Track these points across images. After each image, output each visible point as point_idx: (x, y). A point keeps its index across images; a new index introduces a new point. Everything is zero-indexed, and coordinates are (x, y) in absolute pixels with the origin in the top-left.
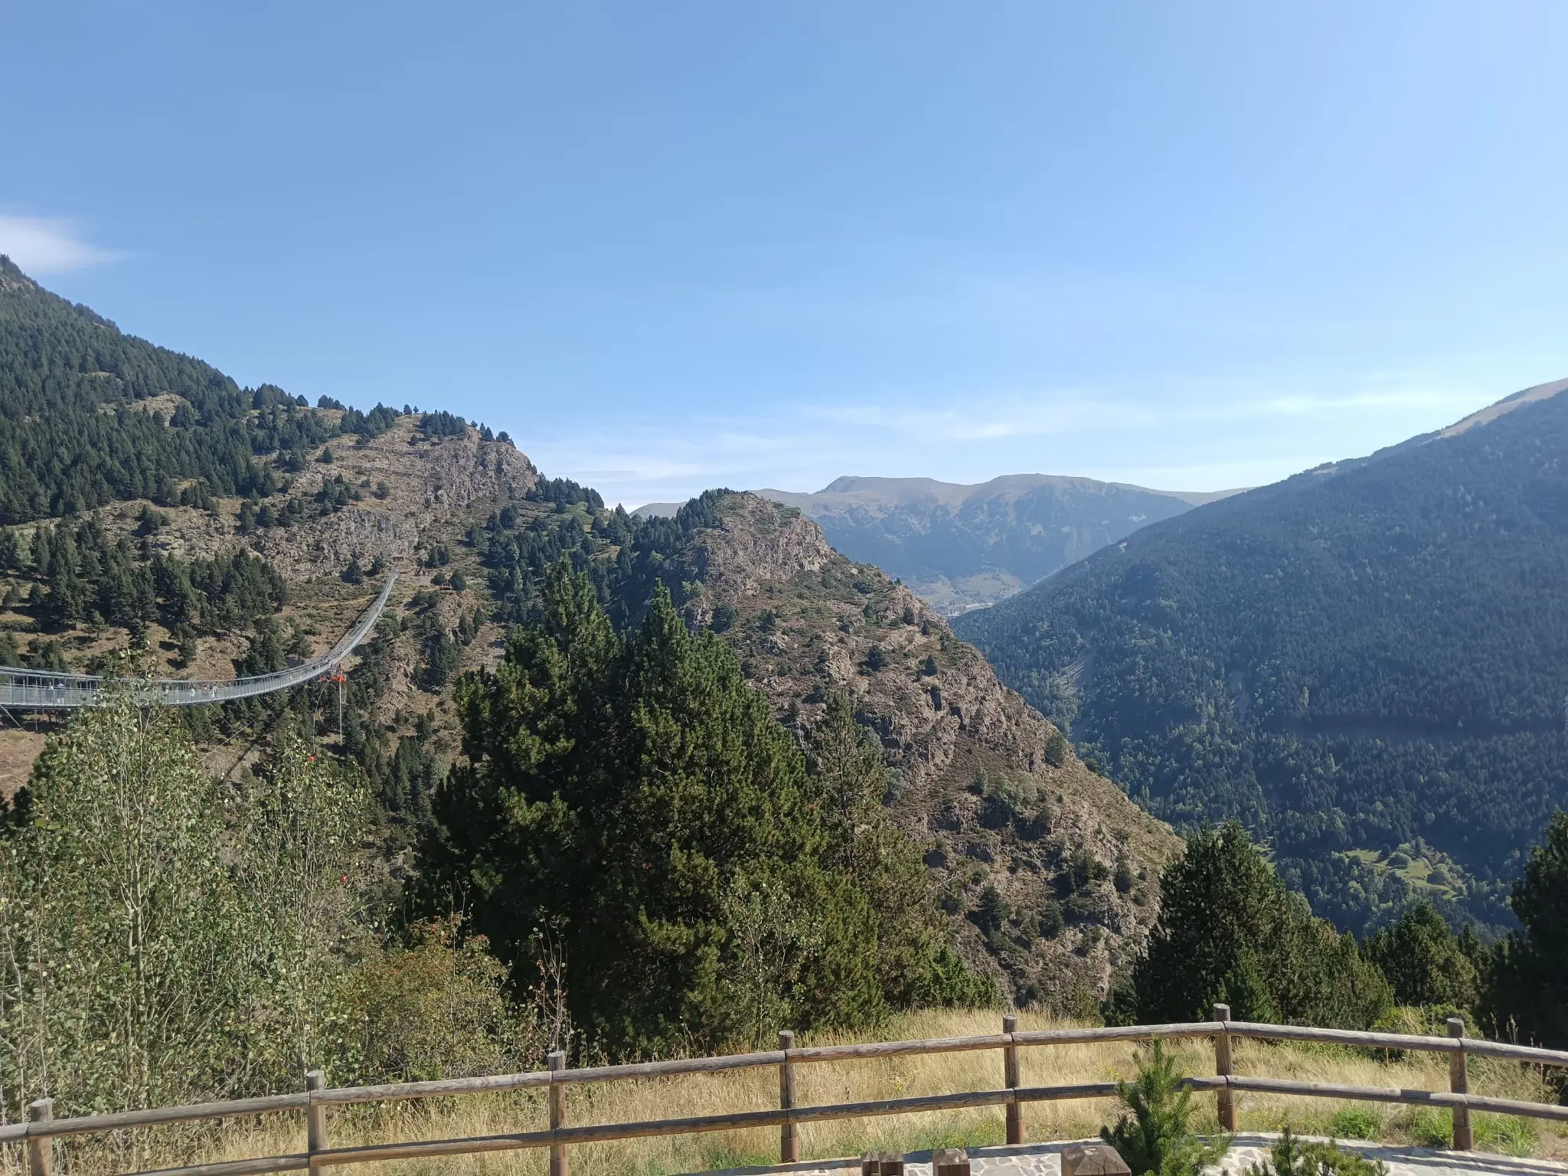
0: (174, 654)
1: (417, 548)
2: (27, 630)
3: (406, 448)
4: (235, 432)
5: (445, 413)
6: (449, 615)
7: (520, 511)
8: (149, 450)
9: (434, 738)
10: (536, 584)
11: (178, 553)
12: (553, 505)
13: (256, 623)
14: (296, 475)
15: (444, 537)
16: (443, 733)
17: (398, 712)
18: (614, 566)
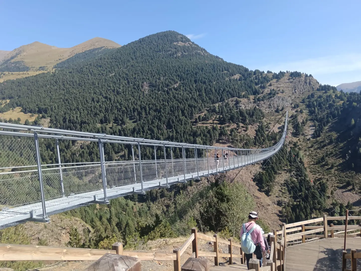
0: (244, 129)
1: (291, 104)
2: (219, 124)
3: (288, 81)
4: (251, 81)
5: (296, 72)
6: (300, 120)
7: (316, 94)
8: (236, 87)
9: (298, 147)
10: (321, 111)
11: (243, 108)
12: (324, 91)
13: (259, 122)
14: (264, 89)
15: (297, 101)
16: (300, 146)
17: (290, 142)
18: (342, 106)
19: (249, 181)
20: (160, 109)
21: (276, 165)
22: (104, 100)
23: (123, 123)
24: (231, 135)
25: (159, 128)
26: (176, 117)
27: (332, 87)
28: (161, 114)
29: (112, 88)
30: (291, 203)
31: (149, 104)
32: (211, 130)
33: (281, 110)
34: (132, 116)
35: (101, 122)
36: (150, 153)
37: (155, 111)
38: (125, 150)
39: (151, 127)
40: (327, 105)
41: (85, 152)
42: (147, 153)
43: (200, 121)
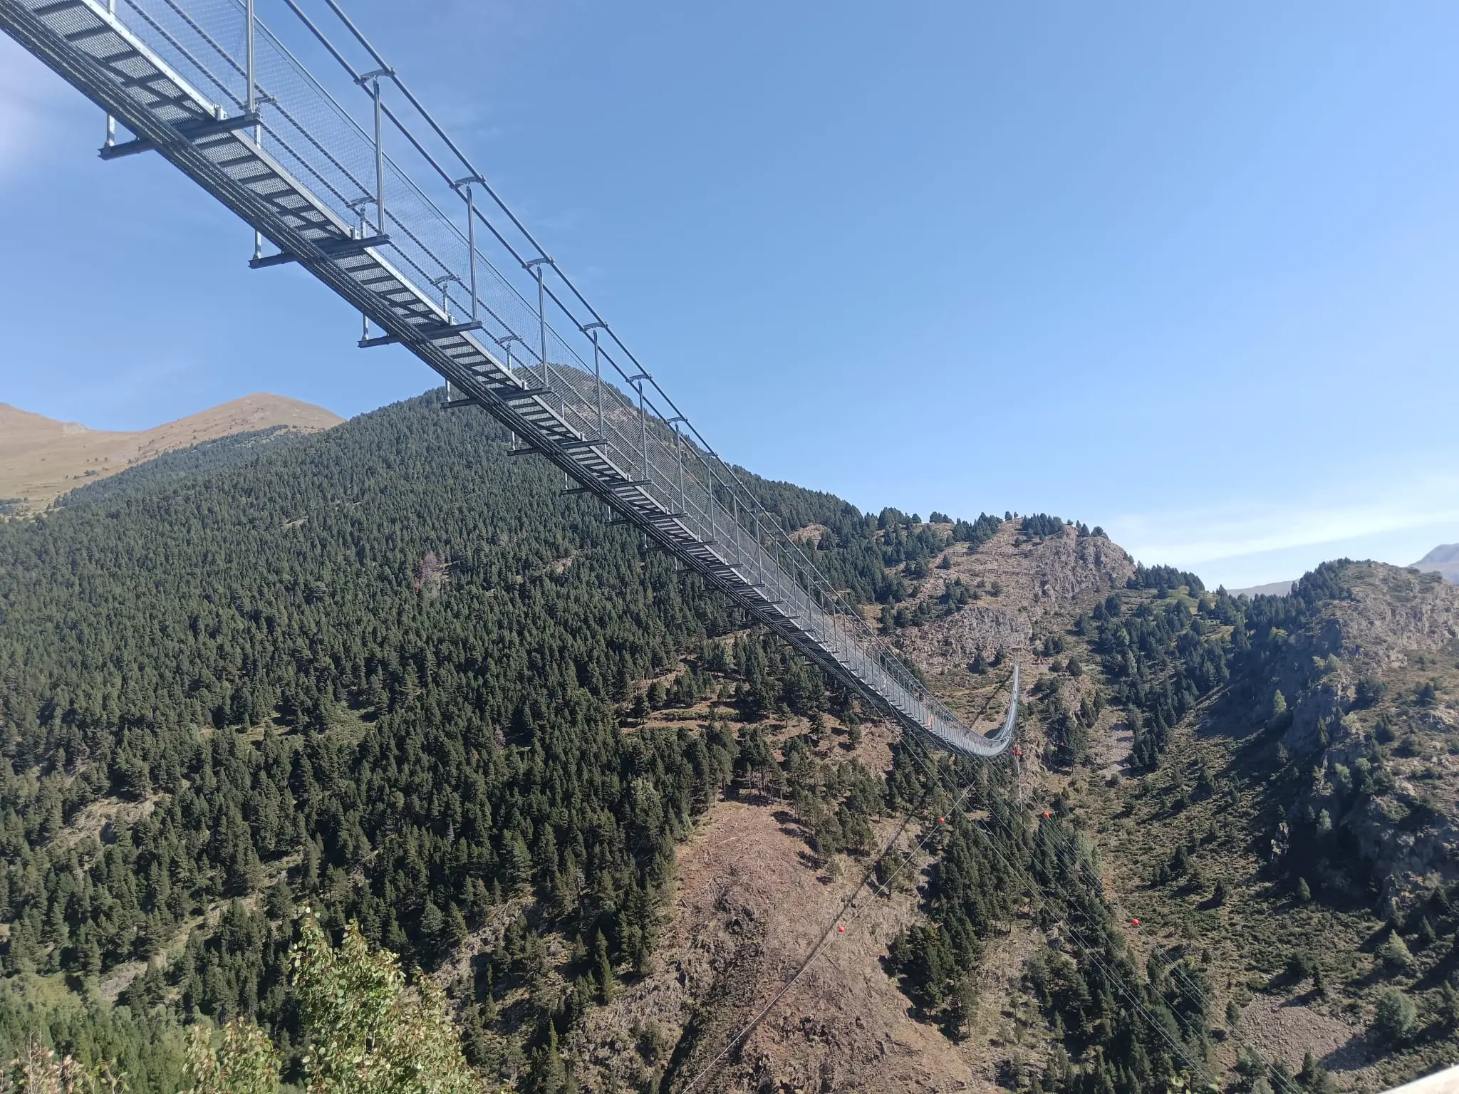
0: (844, 739)
1: (1032, 640)
2: (735, 720)
3: (1011, 550)
4: (868, 549)
5: (1043, 515)
6: (1071, 699)
7: (1124, 599)
9: (1071, 816)
10: (1150, 667)
12: (1155, 591)
14: (922, 581)
15: (1055, 628)
16: (1078, 811)
17: (1035, 792)
18: (1230, 646)
19: (868, 971)
20: (485, 659)
21: (984, 894)
22: (241, 627)
23: (319, 722)
24: (785, 765)
25: (470, 739)
26: (551, 694)
27: (1184, 574)
28: (486, 682)
29: (286, 577)
30: (1058, 1073)
31: (441, 641)
32: (702, 746)
33: (994, 664)
34: (360, 692)
35: (219, 719)
36: (420, 853)
37: (461, 668)
38: (311, 844)
39: (436, 738)
40: (1173, 644)
41: (118, 858)
42: (406, 851)
43: (655, 708)
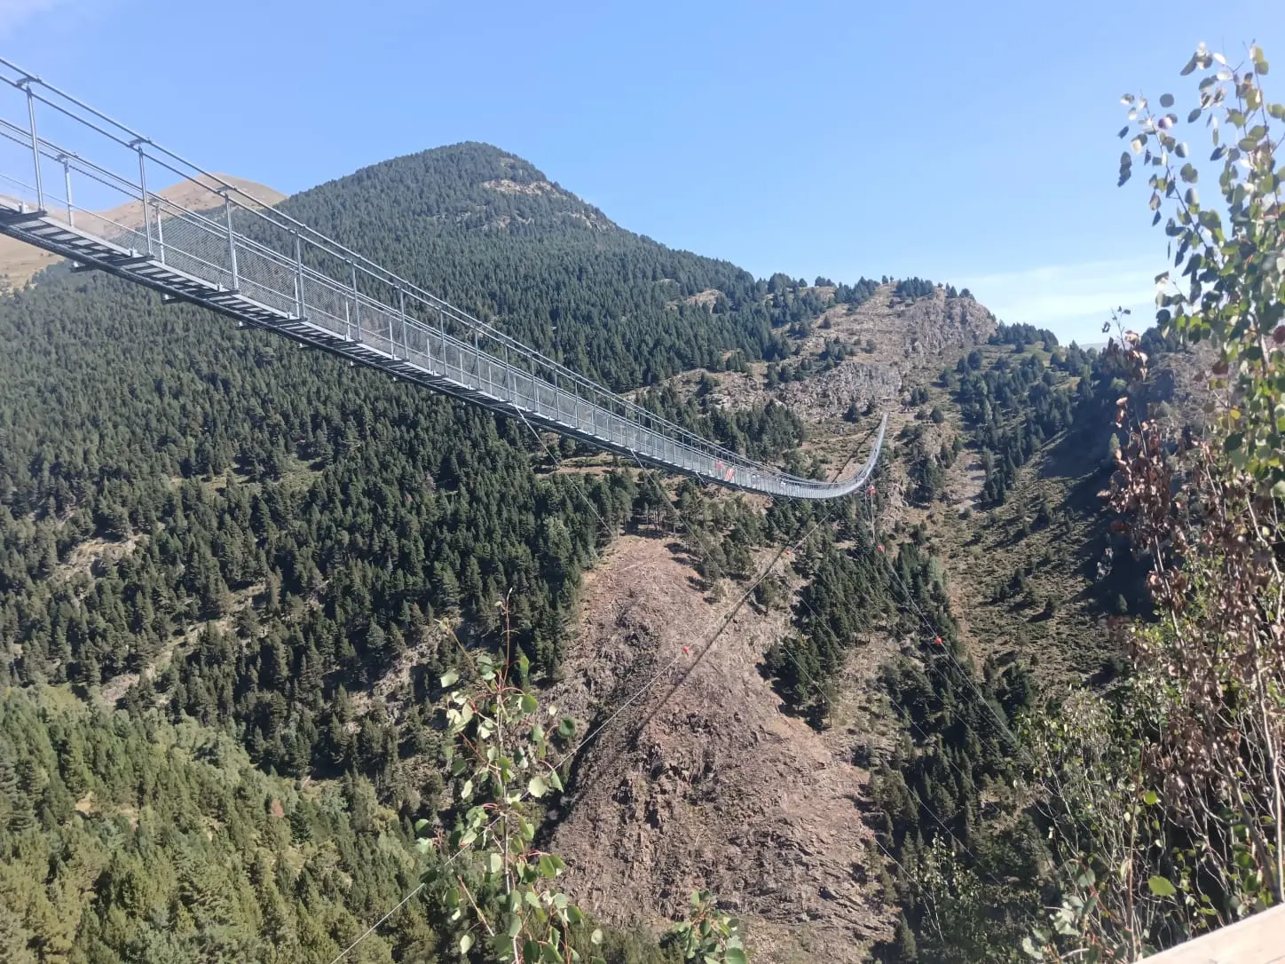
1: (901, 391)
3: (887, 311)
4: (758, 312)
5: (916, 279)
6: (932, 445)
7: (985, 354)
8: (702, 331)
9: (928, 544)
10: (1003, 415)
11: (727, 406)
12: (1013, 347)
13: (785, 456)
14: (805, 340)
15: (922, 381)
16: (934, 540)
17: (897, 524)
18: (1075, 395)
19: (746, 675)
20: (416, 414)
21: (848, 611)
22: (201, 388)
23: (273, 471)
24: (678, 504)
25: (404, 484)
26: (475, 445)
27: (1041, 332)
28: (417, 436)
29: (238, 343)
30: (904, 755)
31: (377, 399)
32: (605, 488)
33: (866, 414)
34: (308, 445)
35: (186, 470)
36: (364, 583)
37: (396, 423)
38: (271, 576)
39: (375, 484)
40: (1026, 394)
41: (107, 589)
42: (352, 581)
43: (565, 457)
